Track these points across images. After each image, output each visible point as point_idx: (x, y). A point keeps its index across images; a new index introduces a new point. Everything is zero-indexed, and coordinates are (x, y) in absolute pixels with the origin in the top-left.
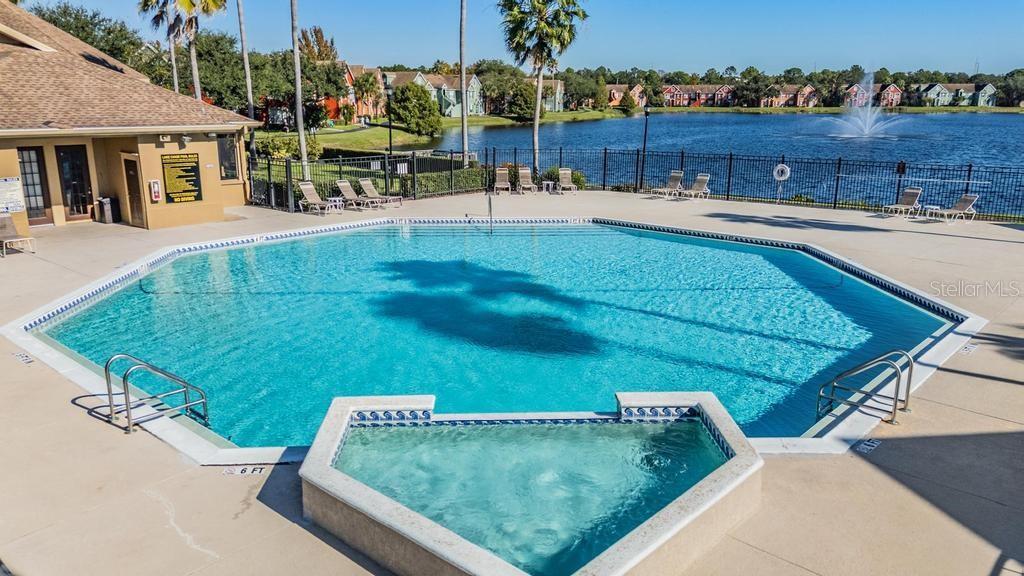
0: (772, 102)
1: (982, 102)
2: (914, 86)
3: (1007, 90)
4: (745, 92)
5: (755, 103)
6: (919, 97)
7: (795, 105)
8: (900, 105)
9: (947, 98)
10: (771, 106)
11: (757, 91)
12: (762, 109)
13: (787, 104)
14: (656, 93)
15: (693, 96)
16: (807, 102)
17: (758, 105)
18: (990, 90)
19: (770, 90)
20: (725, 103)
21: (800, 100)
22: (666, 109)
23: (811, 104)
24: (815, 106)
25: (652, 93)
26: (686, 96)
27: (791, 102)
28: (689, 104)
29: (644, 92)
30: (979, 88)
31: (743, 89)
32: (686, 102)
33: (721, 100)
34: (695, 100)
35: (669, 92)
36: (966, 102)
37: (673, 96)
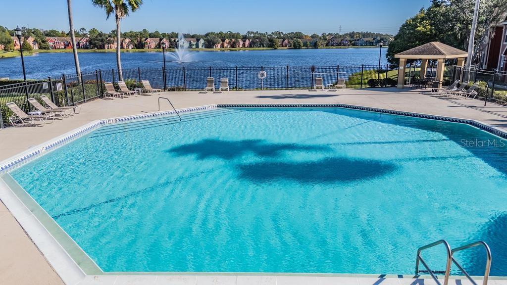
0: (111, 46)
1: (200, 46)
2: (173, 39)
3: (208, 41)
4: (96, 41)
5: (102, 47)
6: (176, 45)
7: (122, 48)
8: (169, 48)
9: (187, 45)
10: (111, 48)
11: (102, 40)
12: (106, 50)
14: (44, 42)
15: (66, 43)
16: (128, 46)
17: (104, 48)
18: (202, 41)
19: (109, 40)
20: (86, 47)
21: (125, 45)
22: (51, 51)
23: (130, 48)
24: (133, 48)
25: (40, 41)
26: (62, 43)
28: (65, 48)
29: (35, 41)
30: (198, 40)
31: (95, 40)
32: (63, 47)
33: (83, 45)
34: (68, 45)
35: (52, 41)
36: (194, 47)
37: (54, 43)
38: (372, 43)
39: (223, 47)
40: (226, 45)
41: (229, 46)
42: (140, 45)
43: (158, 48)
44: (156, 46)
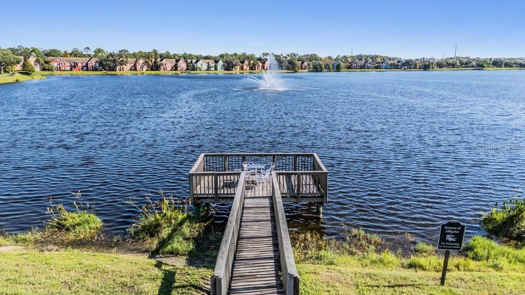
0: (123, 68)
1: (219, 68)
2: (190, 61)
3: (226, 62)
4: (108, 62)
5: (113, 69)
6: (194, 66)
7: (135, 69)
8: (186, 70)
9: (205, 67)
10: (123, 70)
11: (114, 61)
12: (118, 72)
13: (131, 69)
14: (46, 62)
15: (73, 64)
16: (142, 68)
17: (116, 71)
18: (221, 63)
19: (121, 61)
20: (95, 69)
21: (138, 67)
22: (55, 72)
23: (144, 69)
24: (147, 70)
25: (43, 62)
26: (68, 64)
27: (133, 68)
28: (71, 70)
29: (37, 61)
30: (216, 62)
31: (106, 60)
32: (69, 68)
33: (92, 67)
34: (75, 67)
35: (56, 61)
36: (213, 69)
37: (59, 64)
38: (397, 66)
39: (243, 70)
40: (245, 67)
41: (248, 68)
42: (156, 67)
43: (174, 70)
44: (172, 68)
